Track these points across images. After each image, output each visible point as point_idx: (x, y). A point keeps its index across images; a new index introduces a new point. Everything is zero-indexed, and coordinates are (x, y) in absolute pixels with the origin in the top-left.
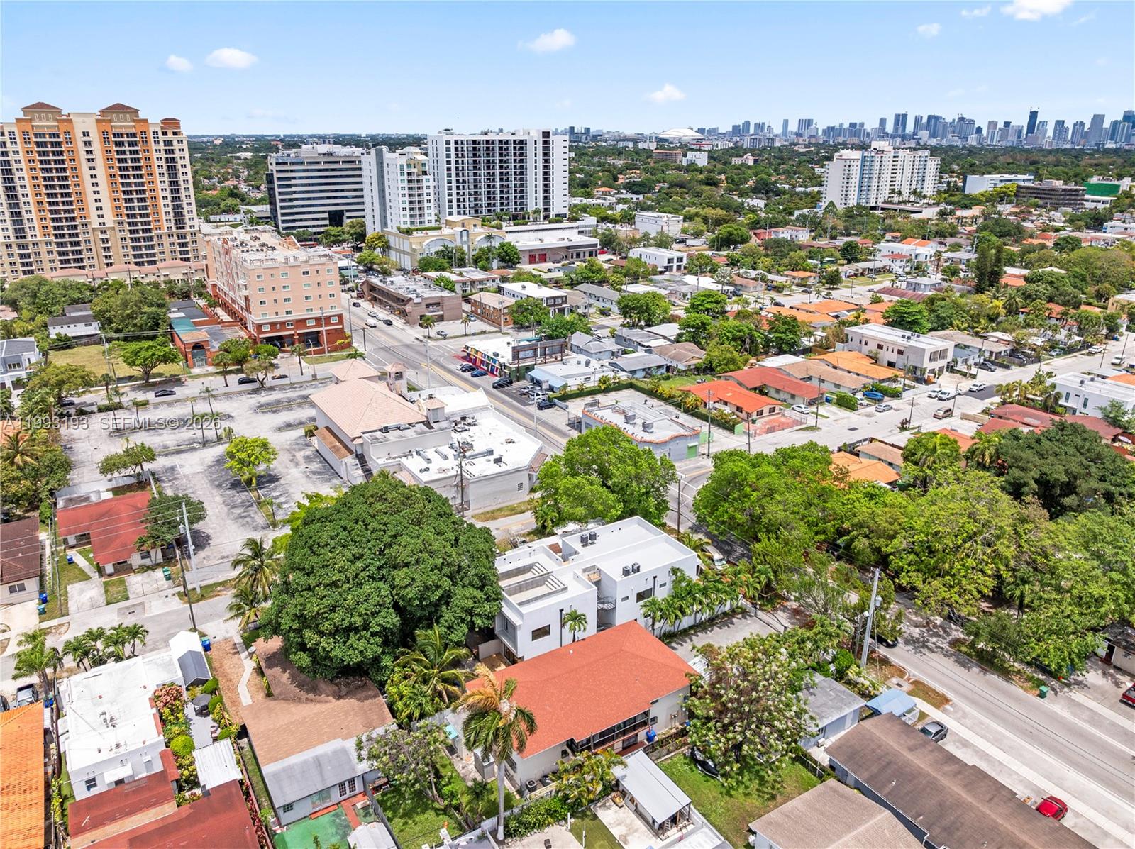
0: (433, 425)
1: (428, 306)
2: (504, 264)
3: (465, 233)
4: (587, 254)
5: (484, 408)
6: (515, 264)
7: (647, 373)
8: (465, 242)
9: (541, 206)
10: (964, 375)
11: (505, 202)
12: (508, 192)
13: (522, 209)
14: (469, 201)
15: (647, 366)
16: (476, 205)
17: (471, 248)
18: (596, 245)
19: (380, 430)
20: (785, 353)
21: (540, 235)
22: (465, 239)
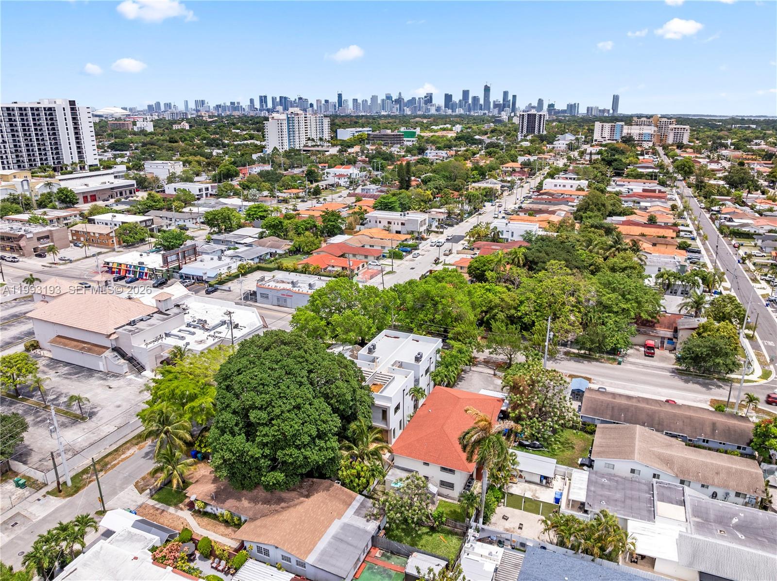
0: (167, 312)
1: (39, 239)
2: (65, 205)
3: (25, 183)
4: (128, 192)
7: (260, 259)
8: (27, 190)
9: (76, 160)
10: (437, 232)
11: (44, 157)
12: (45, 150)
13: (59, 163)
14: (11, 158)
15: (259, 255)
16: (18, 161)
18: (133, 185)
19: (127, 324)
20: (336, 234)
21: (86, 181)
22: (26, 187)
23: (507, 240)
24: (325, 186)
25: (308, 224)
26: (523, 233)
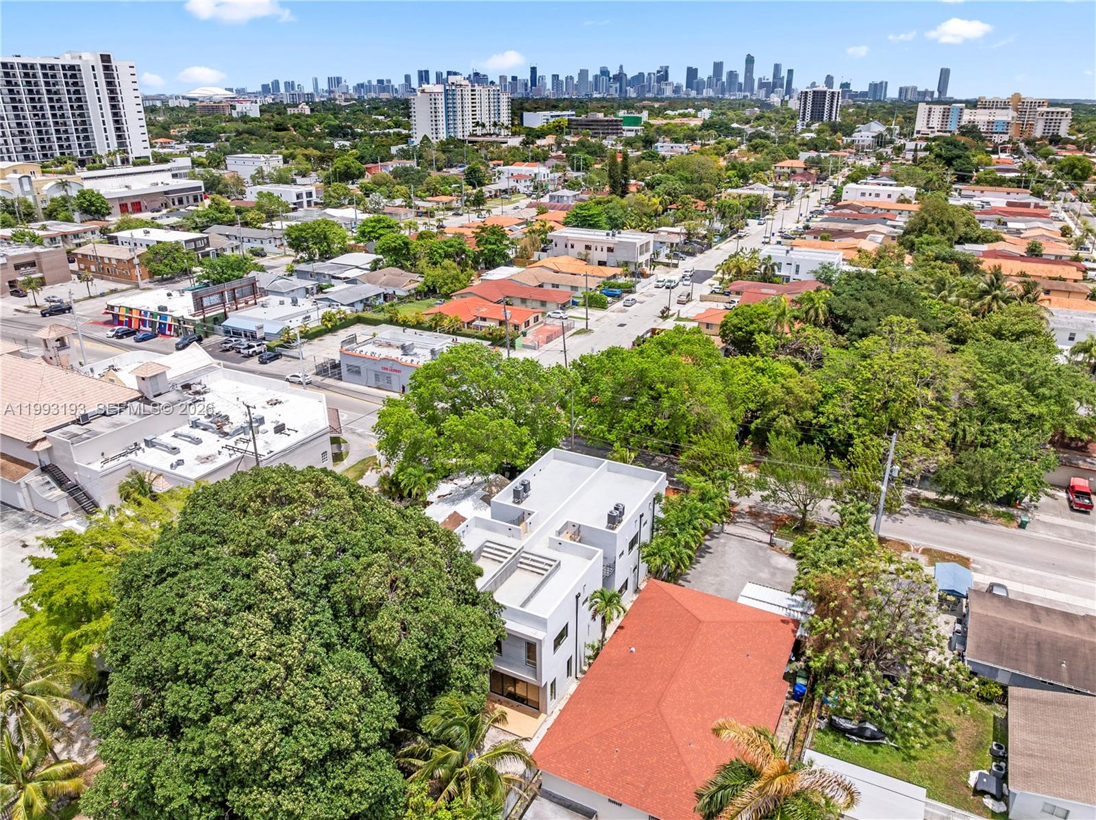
1: (17, 267)
2: (90, 217)
3: (25, 181)
4: (191, 199)
5: (208, 369)
6: (103, 216)
7: (366, 305)
8: (28, 193)
9: (114, 145)
10: (667, 265)
11: (65, 144)
12: (66, 132)
13: (89, 153)
14: (14, 144)
15: (364, 297)
16: (25, 149)
17: (39, 200)
18: (200, 188)
19: (73, 422)
20: (498, 265)
21: (127, 180)
22: (27, 188)
23: (788, 279)
24: (493, 193)
25: (451, 246)
26: (817, 267)
